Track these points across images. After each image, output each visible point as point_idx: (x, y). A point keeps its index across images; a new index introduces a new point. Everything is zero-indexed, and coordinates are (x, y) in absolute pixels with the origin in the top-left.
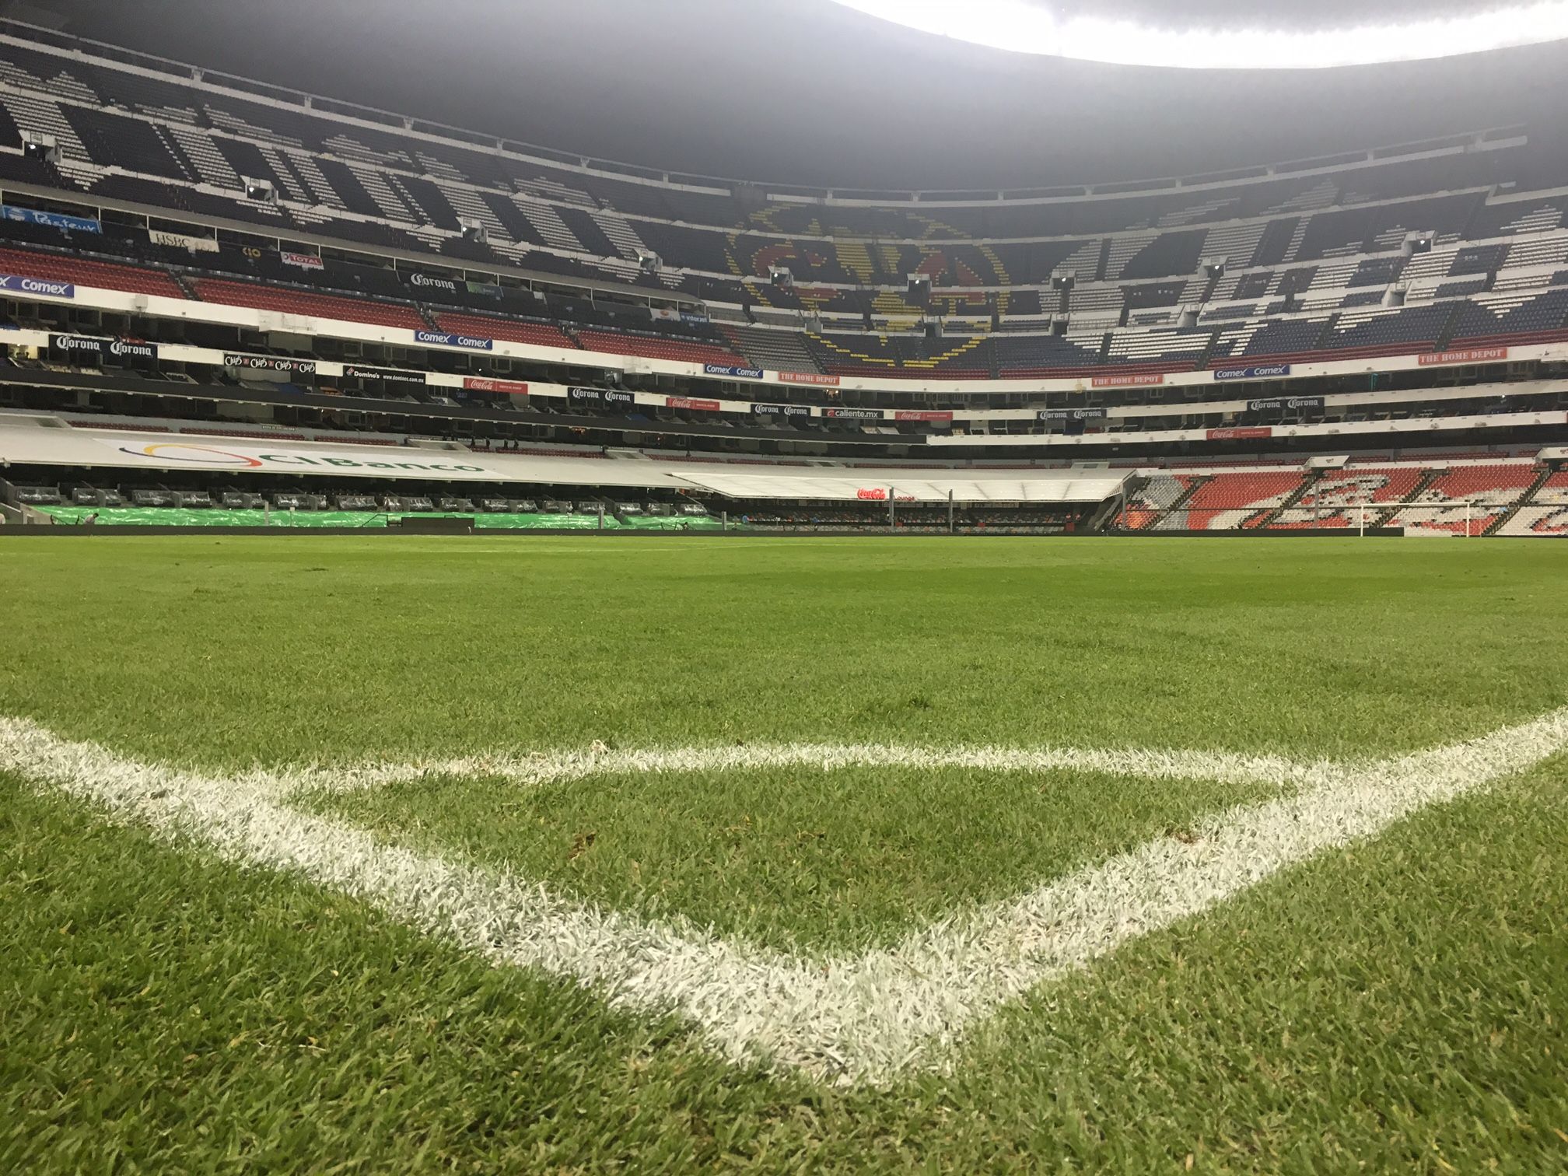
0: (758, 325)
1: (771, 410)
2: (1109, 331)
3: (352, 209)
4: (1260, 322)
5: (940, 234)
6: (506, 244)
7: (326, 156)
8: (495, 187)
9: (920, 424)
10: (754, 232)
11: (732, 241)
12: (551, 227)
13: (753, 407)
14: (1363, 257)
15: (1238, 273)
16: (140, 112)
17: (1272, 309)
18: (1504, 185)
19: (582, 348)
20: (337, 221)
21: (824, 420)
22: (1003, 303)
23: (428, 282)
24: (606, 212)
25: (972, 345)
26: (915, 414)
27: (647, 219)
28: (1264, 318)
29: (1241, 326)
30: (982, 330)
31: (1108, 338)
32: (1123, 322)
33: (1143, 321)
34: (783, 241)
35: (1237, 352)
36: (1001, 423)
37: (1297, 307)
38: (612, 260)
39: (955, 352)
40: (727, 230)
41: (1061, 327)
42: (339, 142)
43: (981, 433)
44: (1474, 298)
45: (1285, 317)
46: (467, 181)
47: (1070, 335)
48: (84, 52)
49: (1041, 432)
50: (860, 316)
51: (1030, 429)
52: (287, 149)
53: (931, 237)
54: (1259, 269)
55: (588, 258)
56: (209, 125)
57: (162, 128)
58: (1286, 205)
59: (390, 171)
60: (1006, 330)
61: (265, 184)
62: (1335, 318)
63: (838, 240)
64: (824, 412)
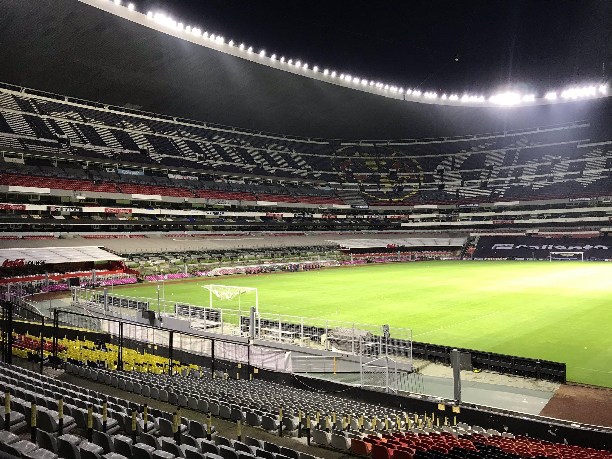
0: (345, 189)
1: (352, 217)
2: (458, 188)
3: (226, 160)
4: (508, 186)
5: (398, 155)
6: (269, 168)
7: (214, 143)
8: (261, 148)
9: (399, 219)
10: (338, 157)
11: (332, 160)
12: (280, 160)
13: (347, 216)
14: (539, 164)
15: (498, 169)
16: (163, 134)
17: (511, 181)
18: (583, 140)
19: (299, 202)
20: (224, 166)
21: (368, 219)
22: (422, 179)
23: (253, 184)
24: (294, 153)
25: (414, 193)
26: (396, 216)
27: (306, 155)
28: (508, 185)
29: (501, 187)
30: (416, 188)
31: (458, 190)
32: (462, 185)
33: (469, 185)
34: (348, 159)
35: (501, 196)
36: (425, 218)
37: (519, 181)
38: (299, 170)
39: (408, 196)
40: (331, 156)
41: (442, 187)
42: (216, 137)
43: (418, 222)
44: (577, 180)
45: (516, 184)
46: (253, 147)
47: (445, 189)
48: (144, 115)
49: (438, 221)
50: (376, 184)
51: (434, 220)
52: (204, 142)
53: (395, 156)
54: (505, 168)
55: (293, 170)
56: (182, 136)
57: (171, 139)
58: (512, 145)
59: (232, 146)
60: (424, 188)
61: (202, 155)
62: (532, 185)
63: (365, 158)
64: (368, 217)
